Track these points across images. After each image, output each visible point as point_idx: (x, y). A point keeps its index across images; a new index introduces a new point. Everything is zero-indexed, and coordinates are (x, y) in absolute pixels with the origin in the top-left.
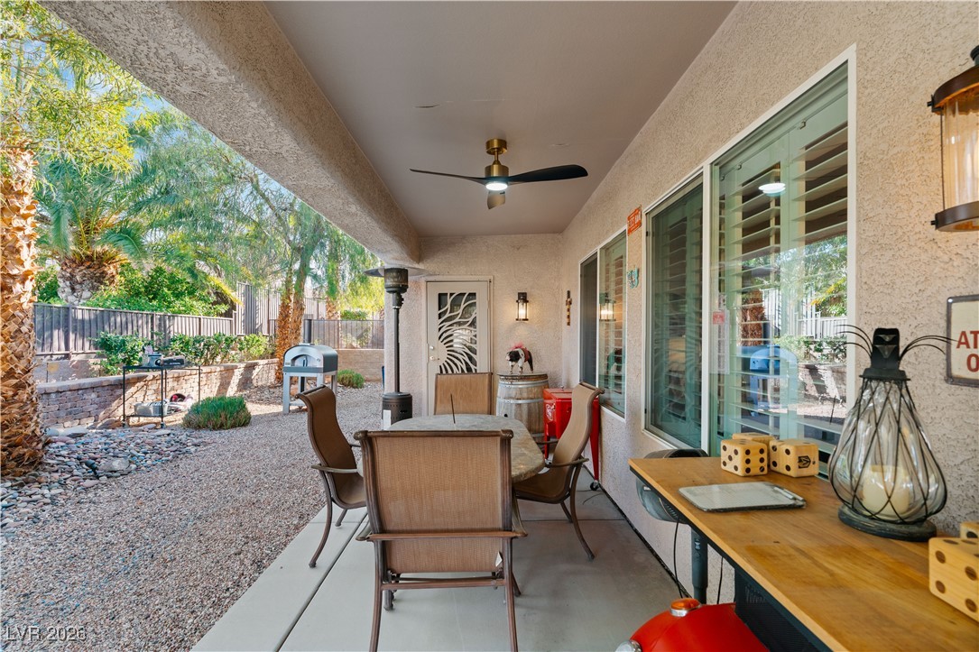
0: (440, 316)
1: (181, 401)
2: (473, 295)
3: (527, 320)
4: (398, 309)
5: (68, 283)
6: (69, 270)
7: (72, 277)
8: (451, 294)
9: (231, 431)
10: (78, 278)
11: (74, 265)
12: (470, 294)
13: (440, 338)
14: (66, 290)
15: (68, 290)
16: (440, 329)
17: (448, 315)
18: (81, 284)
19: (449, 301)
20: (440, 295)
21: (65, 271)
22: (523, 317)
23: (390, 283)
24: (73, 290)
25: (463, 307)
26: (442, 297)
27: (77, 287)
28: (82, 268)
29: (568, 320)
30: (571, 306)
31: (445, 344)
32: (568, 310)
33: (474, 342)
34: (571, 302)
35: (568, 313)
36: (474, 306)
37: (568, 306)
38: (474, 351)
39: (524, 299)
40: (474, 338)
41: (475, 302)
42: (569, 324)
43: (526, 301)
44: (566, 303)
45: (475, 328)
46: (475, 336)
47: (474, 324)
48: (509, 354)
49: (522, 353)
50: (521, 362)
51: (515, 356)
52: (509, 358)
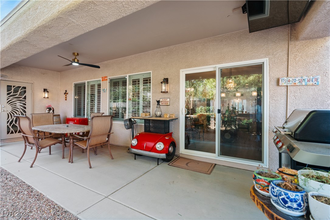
0: (8, 94)
2: (25, 88)
3: (48, 98)
8: (14, 86)
12: (23, 87)
13: (8, 102)
16: (8, 99)
17: (12, 94)
19: (13, 89)
20: (8, 86)
22: (46, 97)
25: (19, 91)
26: (9, 88)
29: (66, 99)
30: (67, 95)
31: (10, 105)
32: (66, 96)
33: (25, 105)
34: (67, 94)
35: (66, 97)
36: (25, 92)
37: (66, 95)
38: (25, 108)
39: (47, 91)
40: (25, 103)
41: (26, 91)
42: (66, 100)
43: (48, 92)
44: (65, 94)
45: (26, 99)
46: (26, 102)
47: (25, 98)
48: (48, 108)
49: (52, 108)
50: (51, 111)
51: (50, 109)
52: (48, 109)
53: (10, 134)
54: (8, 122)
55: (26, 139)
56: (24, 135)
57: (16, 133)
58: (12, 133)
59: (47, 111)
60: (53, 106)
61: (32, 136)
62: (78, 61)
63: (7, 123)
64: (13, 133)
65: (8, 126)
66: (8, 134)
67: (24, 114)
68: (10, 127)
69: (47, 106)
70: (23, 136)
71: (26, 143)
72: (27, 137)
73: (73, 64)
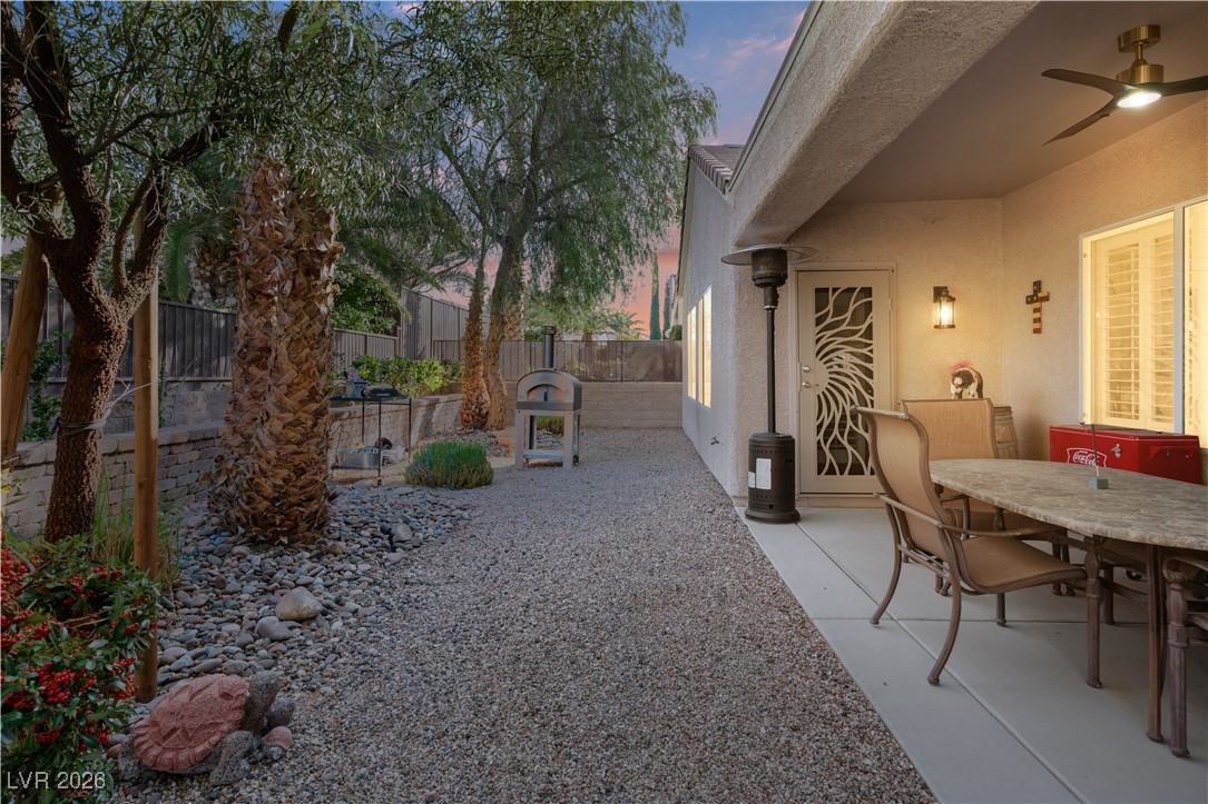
0: (819, 321)
1: (388, 448)
2: (867, 292)
3: (953, 327)
4: (773, 310)
5: (207, 285)
6: (209, 268)
7: (212, 278)
8: (835, 290)
9: (477, 489)
10: (221, 279)
11: (216, 261)
12: (862, 290)
13: (818, 354)
14: (205, 294)
15: (207, 295)
16: (817, 341)
17: (829, 320)
18: (224, 286)
19: (832, 299)
20: (818, 291)
21: (204, 268)
22: (945, 322)
23: (763, 271)
24: (214, 294)
25: (851, 308)
26: (821, 293)
27: (220, 291)
28: (226, 264)
29: (1037, 326)
30: (1045, 304)
31: (825, 363)
32: (1036, 310)
33: (870, 360)
34: (1046, 298)
35: (1037, 315)
36: (868, 307)
37: (1037, 305)
38: (870, 373)
39: (947, 296)
40: (869, 354)
41: (871, 302)
42: (1037, 331)
43: (952, 299)
44: (1030, 300)
45: (871, 339)
46: (871, 351)
47: (869, 333)
48: (958, 375)
49: (974, 374)
50: (973, 388)
51: (967, 379)
52: (958, 381)
53: (826, 474)
54: (820, 427)
55: (900, 522)
56: (894, 503)
57: (842, 473)
58: (831, 472)
59: (953, 390)
60: (977, 365)
61: (936, 523)
62: (1157, 70)
63: (818, 433)
64: (835, 474)
65: (819, 442)
66: (819, 473)
67: (867, 397)
68: (826, 449)
69: (952, 362)
70: (889, 506)
71: (900, 543)
72: (902, 514)
73: (1123, 103)
